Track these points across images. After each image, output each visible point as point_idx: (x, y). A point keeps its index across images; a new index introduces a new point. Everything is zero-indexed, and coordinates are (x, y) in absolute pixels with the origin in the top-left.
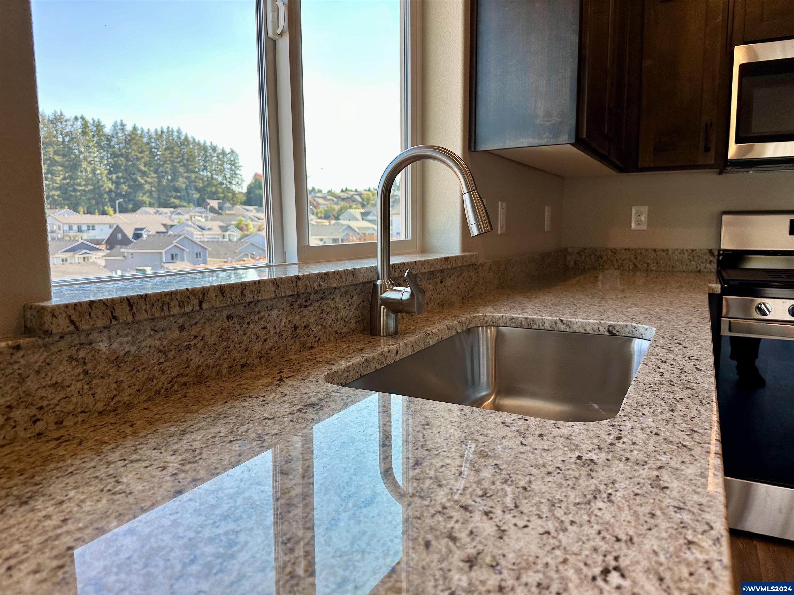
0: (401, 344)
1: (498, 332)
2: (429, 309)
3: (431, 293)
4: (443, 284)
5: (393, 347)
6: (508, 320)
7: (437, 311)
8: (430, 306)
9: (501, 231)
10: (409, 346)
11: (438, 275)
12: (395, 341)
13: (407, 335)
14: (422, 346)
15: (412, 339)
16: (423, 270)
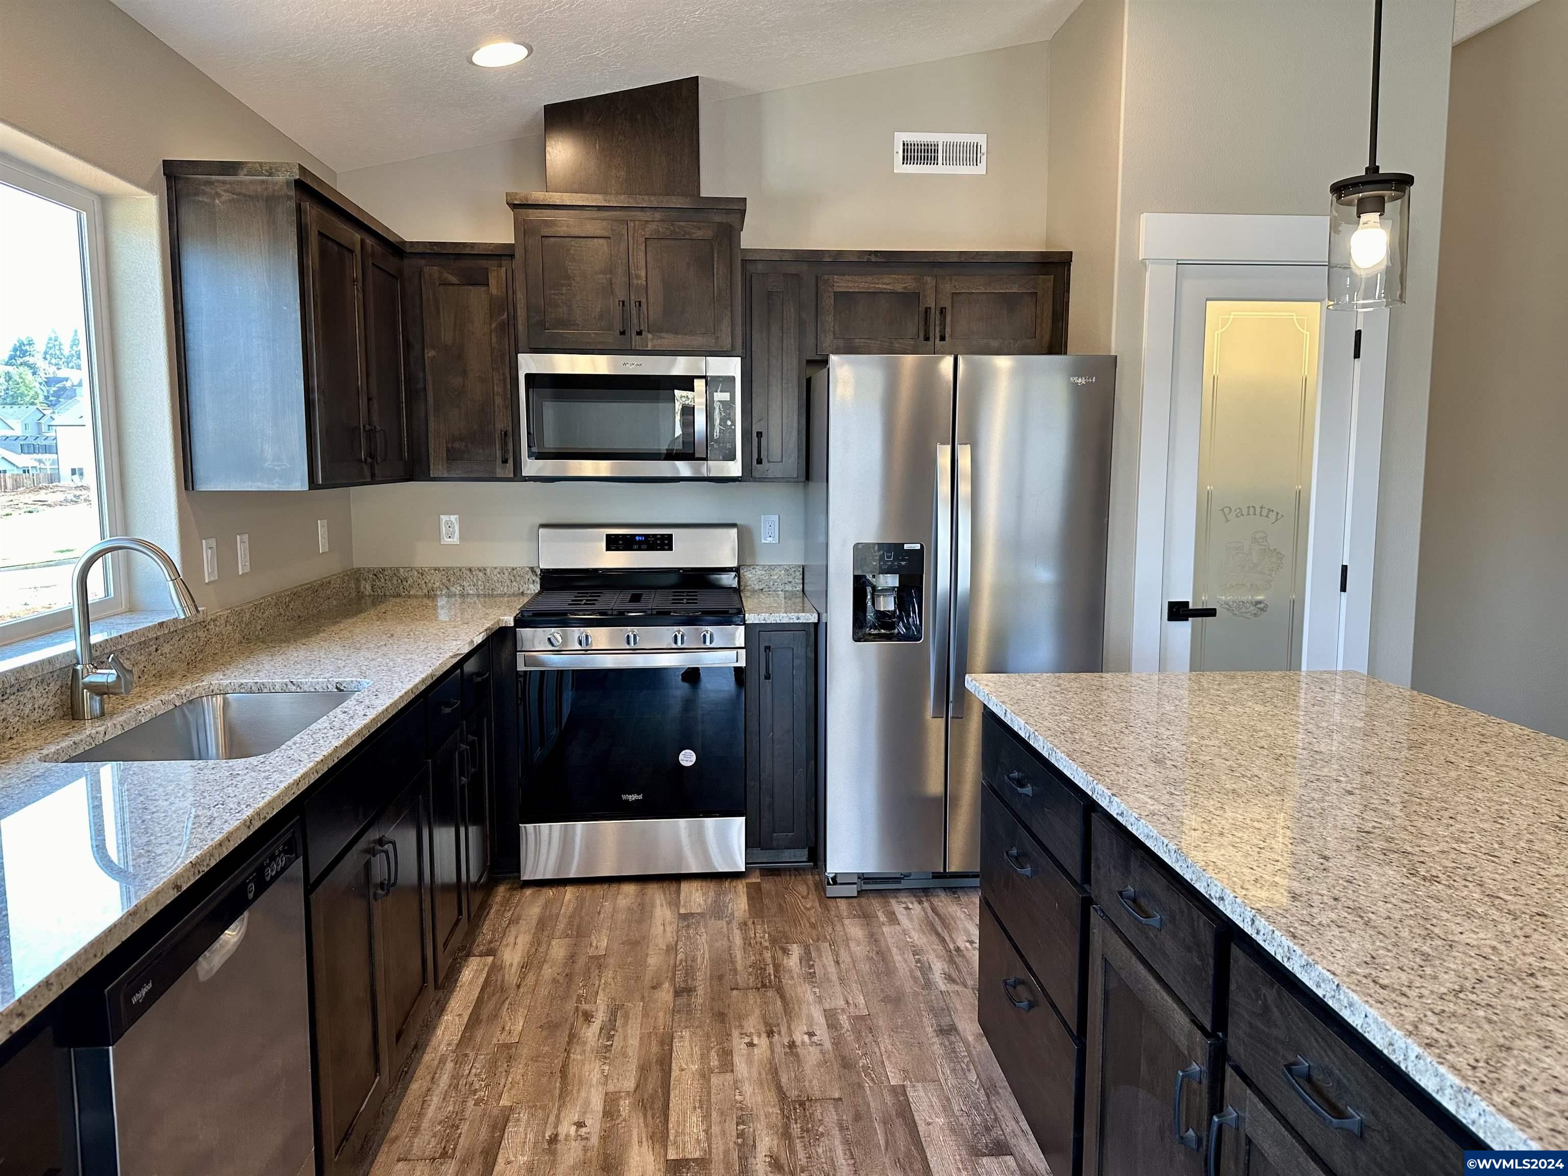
0: (109, 725)
1: (225, 700)
2: (141, 683)
3: (143, 665)
4: (159, 652)
5: (102, 729)
6: (237, 686)
7: (152, 683)
8: (143, 679)
9: (243, 570)
10: (119, 726)
11: (151, 643)
12: (102, 722)
13: (115, 716)
14: (133, 725)
15: (121, 719)
16: (131, 643)
